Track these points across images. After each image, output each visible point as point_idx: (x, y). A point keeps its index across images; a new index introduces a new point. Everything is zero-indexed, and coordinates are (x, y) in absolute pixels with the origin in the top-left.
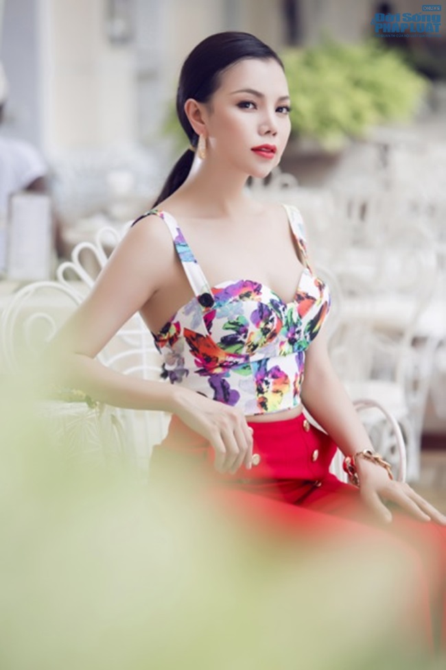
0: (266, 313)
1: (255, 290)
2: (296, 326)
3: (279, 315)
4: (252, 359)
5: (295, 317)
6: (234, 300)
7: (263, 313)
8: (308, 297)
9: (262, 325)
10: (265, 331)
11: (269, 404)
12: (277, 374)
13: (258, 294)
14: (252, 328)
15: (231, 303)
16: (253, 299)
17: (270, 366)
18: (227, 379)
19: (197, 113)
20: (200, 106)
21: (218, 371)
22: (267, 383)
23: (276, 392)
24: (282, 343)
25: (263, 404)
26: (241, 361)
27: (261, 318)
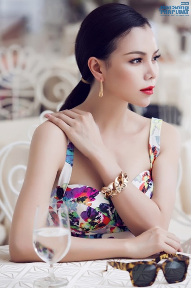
0: (93, 214)
1: (90, 197)
6: (73, 200)
7: (90, 214)
13: (91, 200)
15: (71, 201)
16: (85, 204)
19: (97, 66)
27: (89, 217)
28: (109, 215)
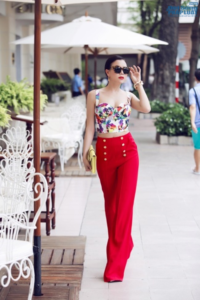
0: (106, 110)
2: (117, 113)
3: (111, 111)
5: (117, 111)
8: (120, 107)
9: (106, 112)
10: (107, 114)
11: (110, 131)
12: (112, 125)
14: (103, 113)
17: (110, 123)
18: (102, 125)
20: (108, 71)
22: (109, 127)
23: (112, 129)
24: (114, 117)
25: (108, 131)
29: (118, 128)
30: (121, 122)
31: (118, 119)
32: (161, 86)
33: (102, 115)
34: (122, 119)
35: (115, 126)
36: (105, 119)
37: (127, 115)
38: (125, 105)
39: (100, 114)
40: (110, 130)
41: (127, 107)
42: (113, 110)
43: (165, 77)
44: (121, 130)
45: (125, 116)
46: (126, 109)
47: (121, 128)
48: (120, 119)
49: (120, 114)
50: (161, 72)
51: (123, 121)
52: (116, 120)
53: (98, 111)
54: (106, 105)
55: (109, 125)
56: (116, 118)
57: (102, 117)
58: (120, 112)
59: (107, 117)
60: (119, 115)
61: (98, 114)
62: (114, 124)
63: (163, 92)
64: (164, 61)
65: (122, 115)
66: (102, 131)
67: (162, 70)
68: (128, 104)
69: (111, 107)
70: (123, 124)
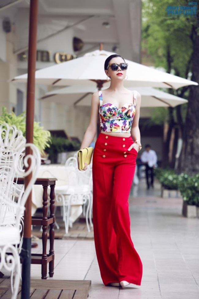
0: (110, 110)
4: (110, 120)
5: (121, 112)
8: (125, 108)
9: (109, 112)
10: (111, 114)
12: (116, 125)
14: (107, 113)
17: (114, 123)
18: (105, 124)
21: (104, 122)
22: (113, 126)
23: (115, 128)
24: (118, 117)
25: (111, 130)
26: (108, 120)
27: (109, 111)
28: (116, 111)
29: (121, 128)
30: (125, 123)
31: (122, 120)
32: (190, 157)
33: (106, 115)
34: (125, 120)
35: (119, 126)
36: (109, 119)
37: (131, 116)
38: (129, 106)
39: (104, 114)
40: (114, 130)
41: (132, 108)
42: (117, 110)
43: (195, 146)
44: (124, 130)
45: (129, 117)
46: (130, 110)
47: (124, 129)
48: (124, 120)
49: (124, 115)
50: (190, 140)
51: (126, 121)
52: (120, 120)
53: (102, 111)
54: (110, 105)
55: (113, 124)
56: (120, 118)
57: (106, 117)
58: (124, 113)
59: (111, 118)
60: (122, 115)
61: (102, 114)
62: (118, 124)
63: (192, 164)
64: (194, 127)
65: (126, 116)
66: (106, 130)
67: (191, 137)
68: (133, 104)
69: (115, 108)
70: (126, 125)
